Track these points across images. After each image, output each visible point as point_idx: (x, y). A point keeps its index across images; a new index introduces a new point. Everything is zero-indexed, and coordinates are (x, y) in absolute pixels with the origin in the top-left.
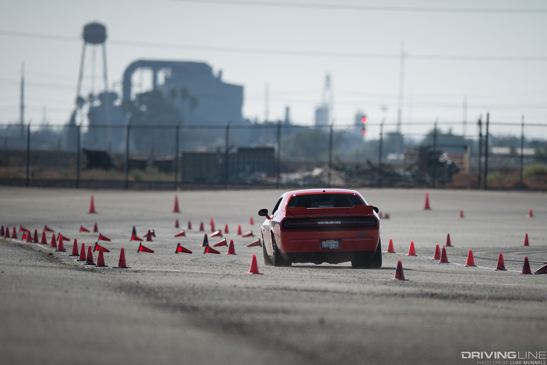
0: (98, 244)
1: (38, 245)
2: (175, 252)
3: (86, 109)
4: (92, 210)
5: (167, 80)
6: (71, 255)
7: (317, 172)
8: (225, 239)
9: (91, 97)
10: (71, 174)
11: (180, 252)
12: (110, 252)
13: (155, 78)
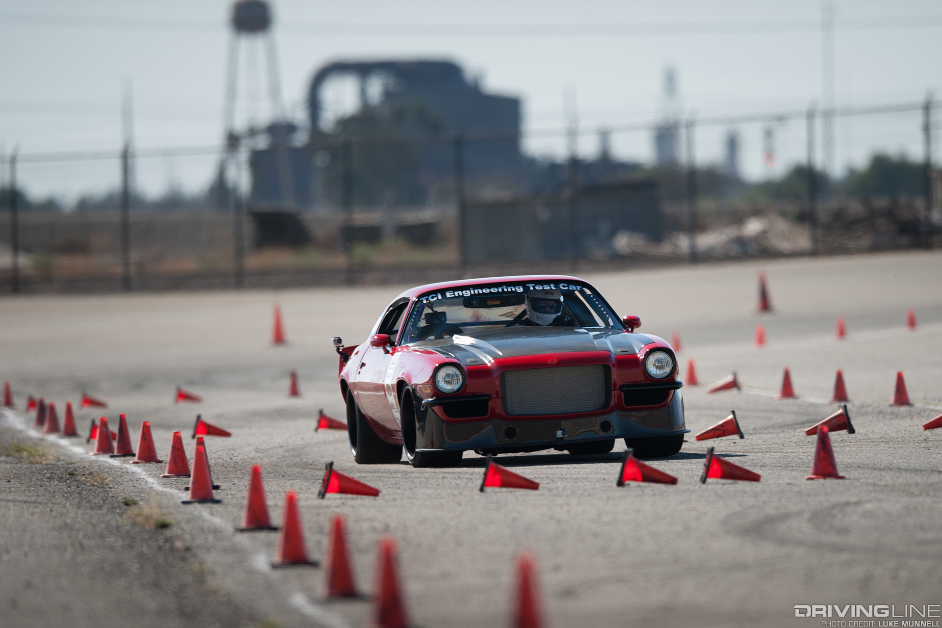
0: (335, 467)
1: (132, 467)
2: (614, 484)
3: (243, 155)
4: (279, 338)
5: (388, 95)
6: (242, 531)
7: (753, 227)
8: (733, 412)
9: (253, 132)
10: (223, 259)
11: (635, 479)
12: (381, 495)
13: (363, 92)
